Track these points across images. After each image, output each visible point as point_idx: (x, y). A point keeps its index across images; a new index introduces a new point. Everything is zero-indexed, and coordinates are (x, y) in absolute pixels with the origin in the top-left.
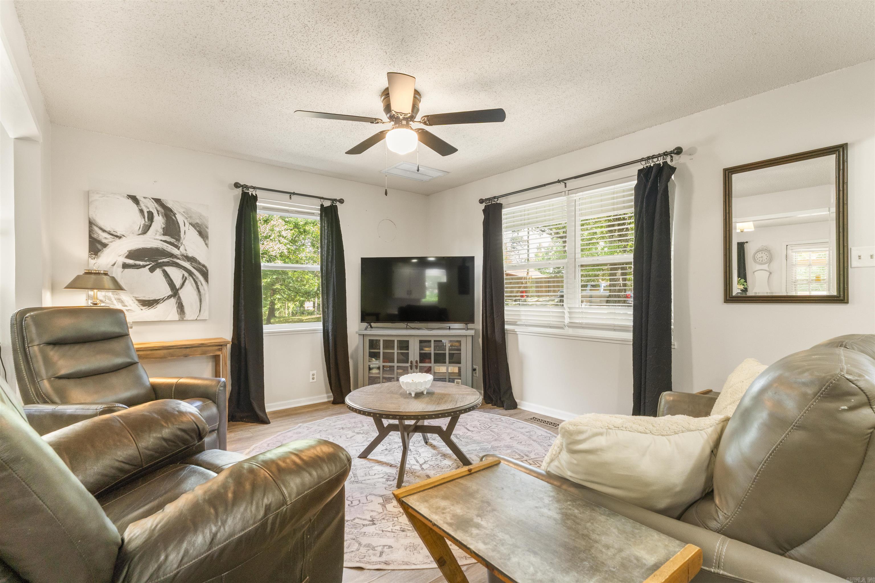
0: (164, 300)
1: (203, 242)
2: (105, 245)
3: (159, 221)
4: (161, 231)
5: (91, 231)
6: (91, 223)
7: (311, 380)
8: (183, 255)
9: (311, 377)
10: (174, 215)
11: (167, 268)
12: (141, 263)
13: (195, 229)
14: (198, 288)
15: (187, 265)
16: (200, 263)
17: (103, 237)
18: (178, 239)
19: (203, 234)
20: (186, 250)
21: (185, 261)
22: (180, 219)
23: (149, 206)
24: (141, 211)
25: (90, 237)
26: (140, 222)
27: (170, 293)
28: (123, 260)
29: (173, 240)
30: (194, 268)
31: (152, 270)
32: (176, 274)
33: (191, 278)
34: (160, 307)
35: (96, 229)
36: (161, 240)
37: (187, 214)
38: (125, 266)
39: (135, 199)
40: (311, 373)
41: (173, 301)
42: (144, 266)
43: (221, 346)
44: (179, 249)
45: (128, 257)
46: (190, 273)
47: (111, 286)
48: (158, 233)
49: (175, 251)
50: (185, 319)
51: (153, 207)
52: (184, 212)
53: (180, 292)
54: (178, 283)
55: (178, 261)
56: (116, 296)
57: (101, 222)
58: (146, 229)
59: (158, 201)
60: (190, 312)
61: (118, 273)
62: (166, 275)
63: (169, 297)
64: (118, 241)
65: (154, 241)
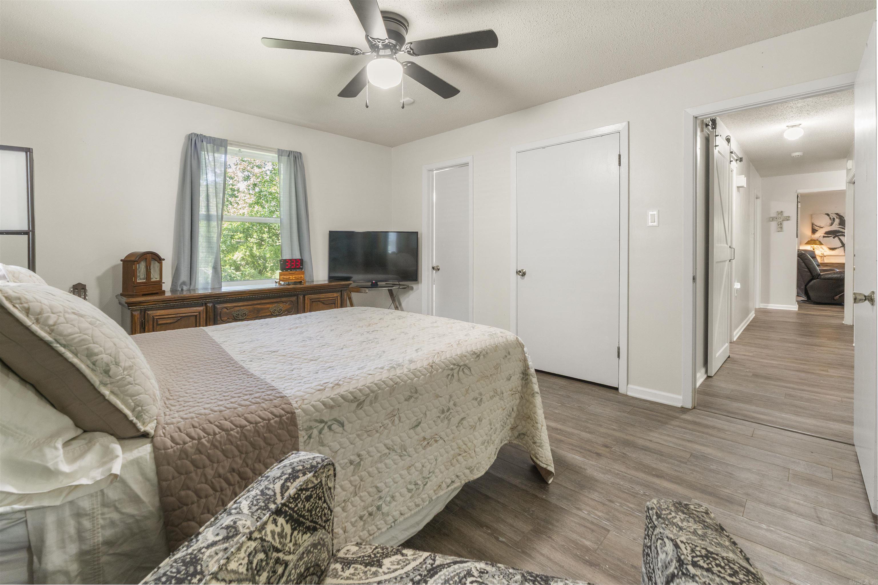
0: (838, 248)
2: (817, 231)
3: (837, 221)
4: (837, 224)
5: (812, 227)
6: (813, 224)
10: (844, 217)
11: (840, 237)
17: (816, 228)
18: (845, 226)
22: (846, 218)
24: (830, 218)
25: (812, 229)
26: (830, 222)
27: (841, 245)
28: (823, 235)
29: (842, 227)
31: (834, 238)
32: (844, 238)
34: (837, 250)
35: (814, 226)
36: (838, 227)
38: (824, 237)
39: (828, 215)
41: (842, 248)
42: (831, 237)
45: (825, 234)
47: (819, 243)
49: (843, 231)
51: (835, 216)
52: (848, 216)
54: (845, 242)
57: (816, 224)
58: (832, 224)
59: (837, 214)
61: (821, 239)
62: (840, 239)
63: (841, 247)
64: (822, 229)
65: (835, 227)
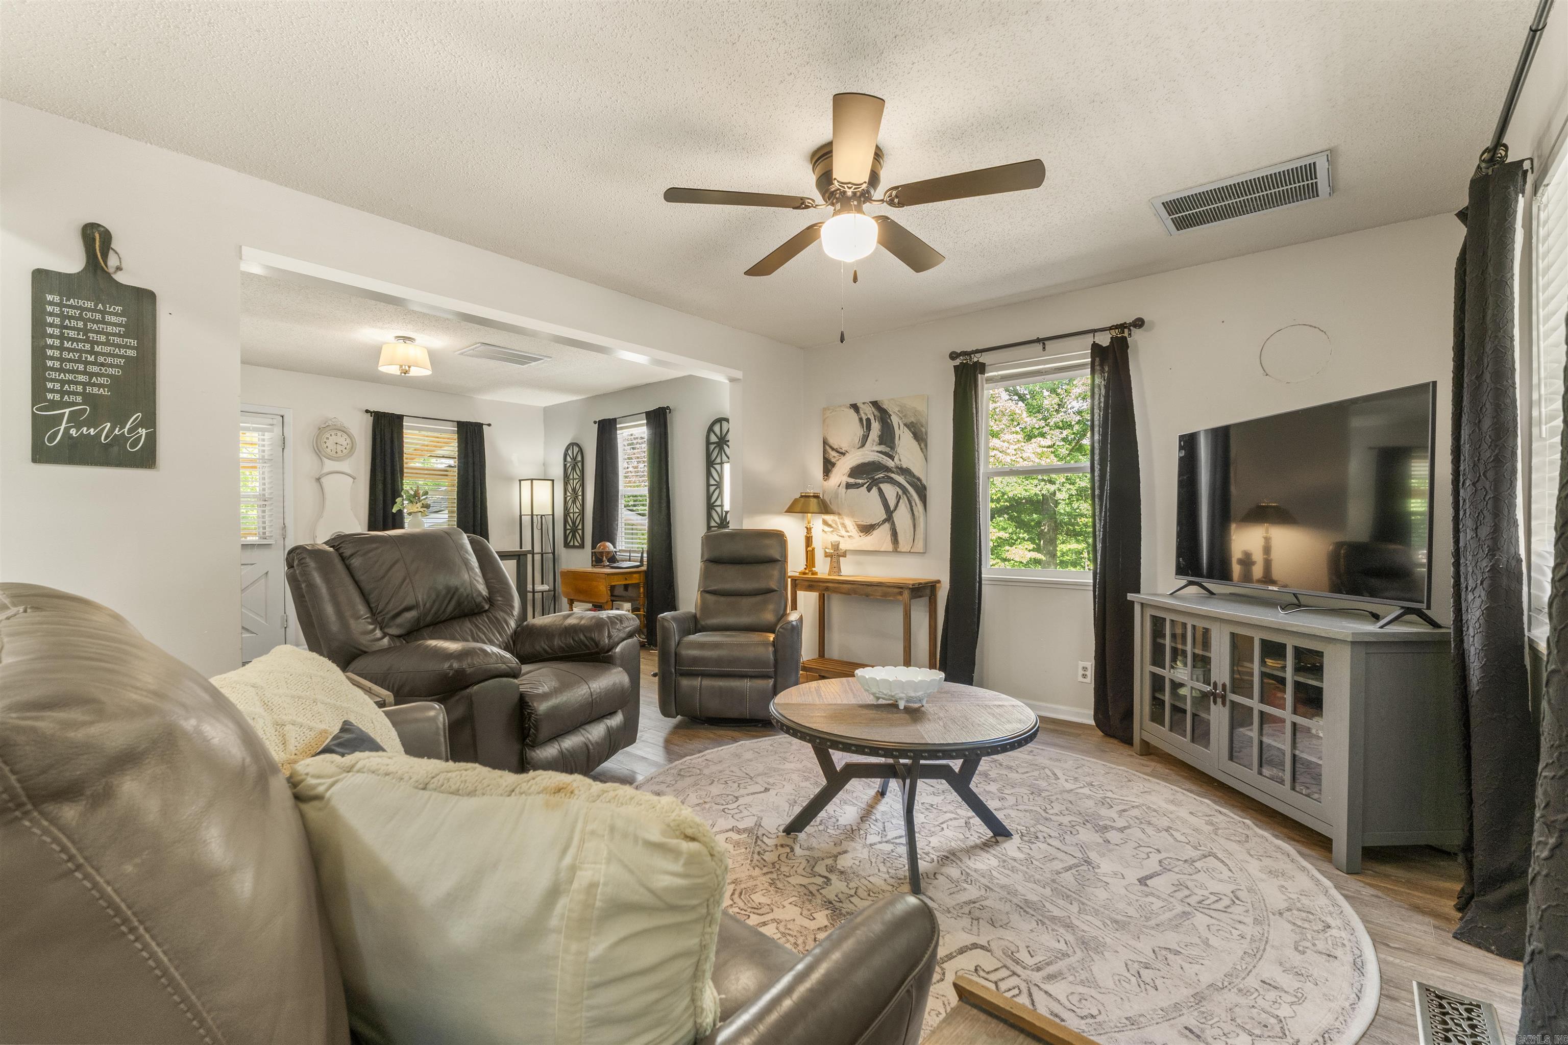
0: (879, 525)
1: (918, 446)
2: (834, 465)
3: (875, 428)
4: (877, 439)
5: (825, 451)
6: (825, 443)
7: (1081, 679)
8: (897, 467)
9: (1081, 672)
10: (890, 416)
11: (881, 486)
12: (860, 481)
13: (910, 430)
14: (912, 510)
15: (900, 479)
16: (914, 476)
17: (832, 455)
18: (892, 447)
19: (920, 436)
20: (900, 460)
21: (899, 474)
22: (895, 420)
23: (867, 412)
24: (861, 420)
25: (824, 458)
26: (859, 432)
27: (885, 517)
28: (846, 479)
29: (887, 450)
30: (908, 482)
31: (869, 489)
32: (890, 491)
33: (905, 496)
34: (876, 533)
35: (828, 448)
36: (877, 452)
37: (902, 413)
38: (849, 486)
39: (855, 407)
40: (1082, 664)
41: (887, 526)
42: (863, 485)
43: (901, 588)
44: (893, 460)
45: (850, 476)
46: (905, 491)
48: (875, 444)
49: (890, 463)
50: (898, 550)
51: (868, 412)
52: (899, 411)
53: (894, 515)
54: (892, 503)
55: (893, 475)
56: (841, 521)
57: (833, 441)
58: (864, 441)
59: (875, 404)
60: (904, 543)
61: (839, 494)
63: (884, 521)
64: (843, 459)
65: (871, 453)
